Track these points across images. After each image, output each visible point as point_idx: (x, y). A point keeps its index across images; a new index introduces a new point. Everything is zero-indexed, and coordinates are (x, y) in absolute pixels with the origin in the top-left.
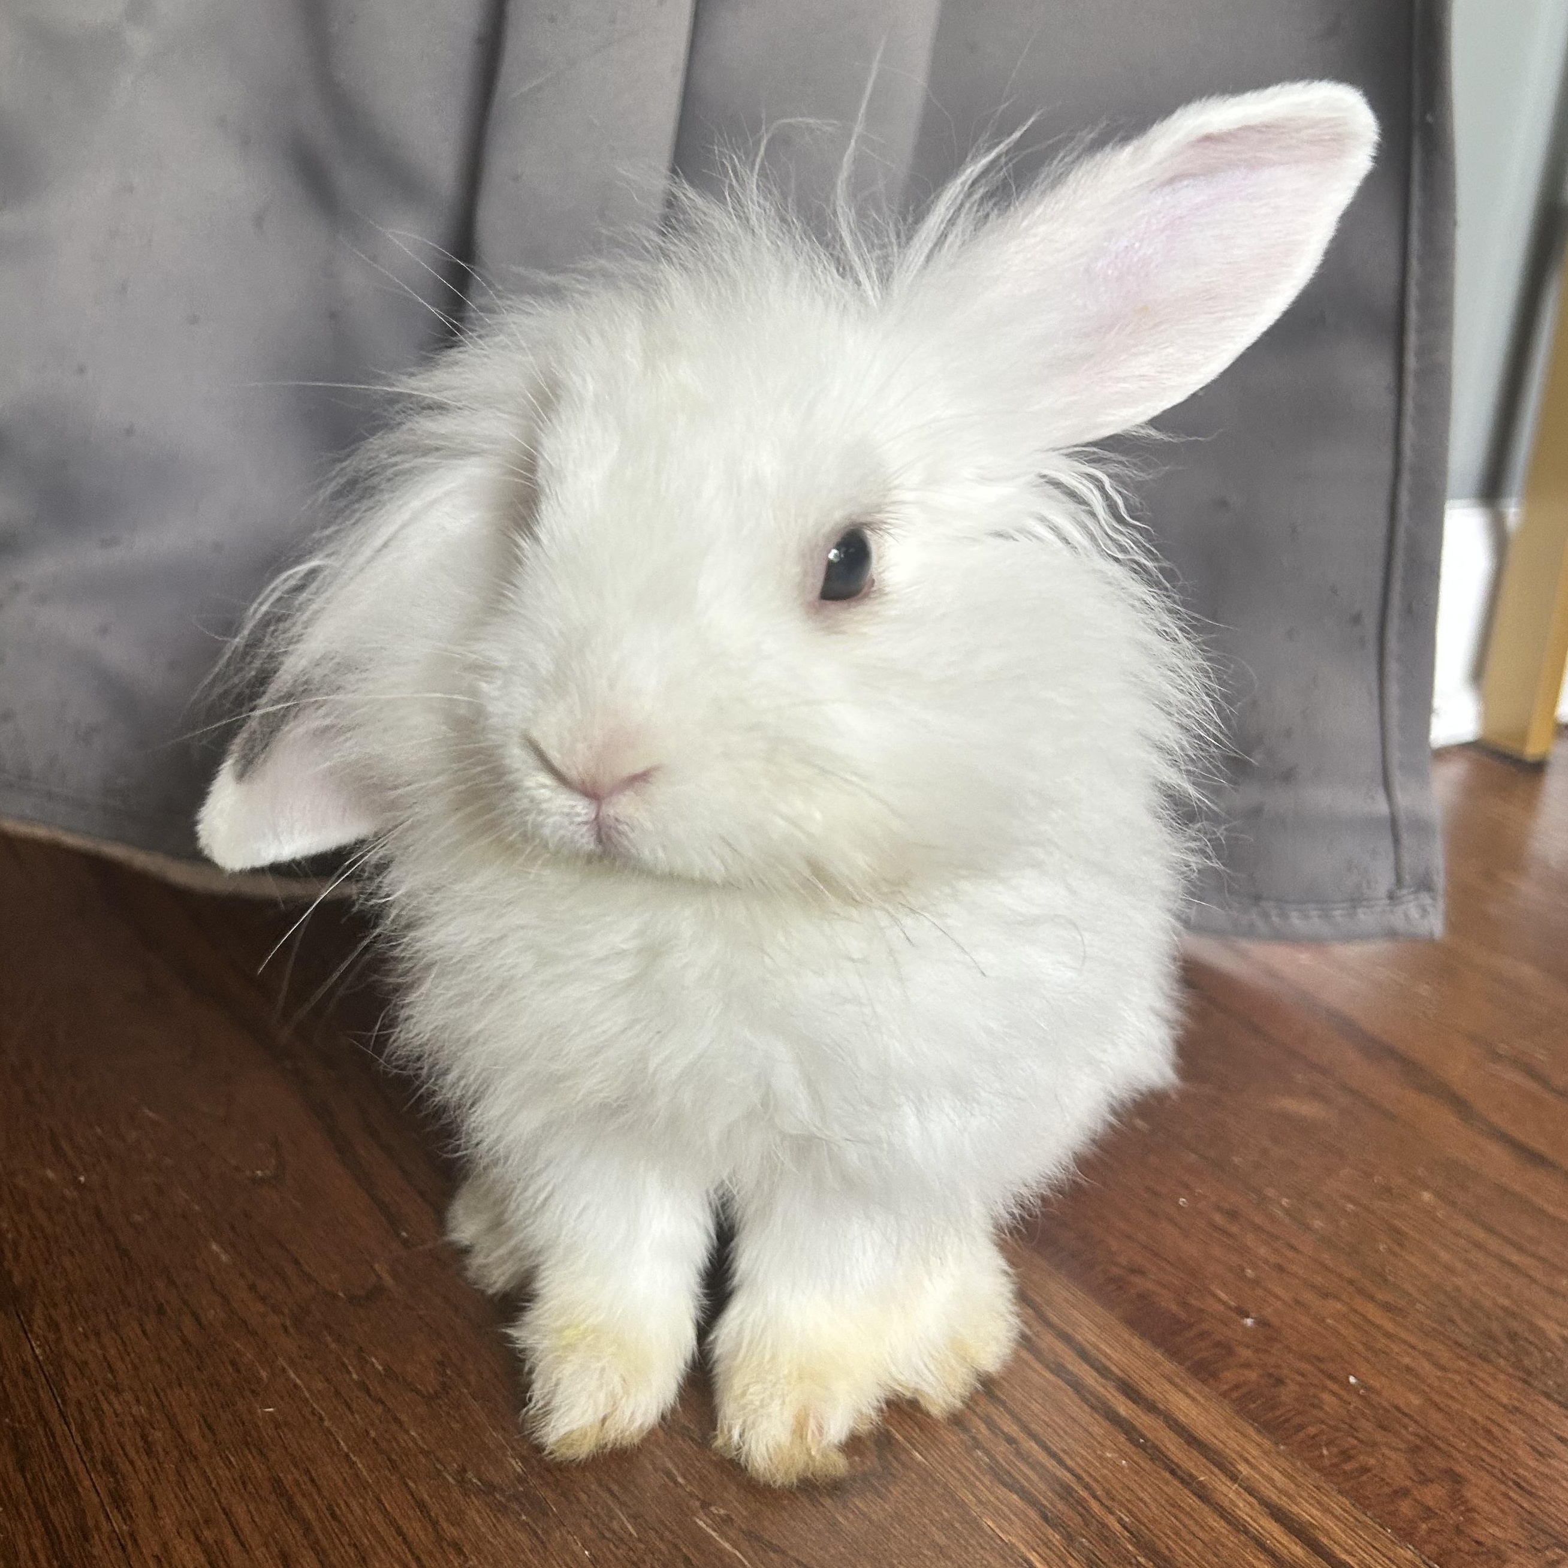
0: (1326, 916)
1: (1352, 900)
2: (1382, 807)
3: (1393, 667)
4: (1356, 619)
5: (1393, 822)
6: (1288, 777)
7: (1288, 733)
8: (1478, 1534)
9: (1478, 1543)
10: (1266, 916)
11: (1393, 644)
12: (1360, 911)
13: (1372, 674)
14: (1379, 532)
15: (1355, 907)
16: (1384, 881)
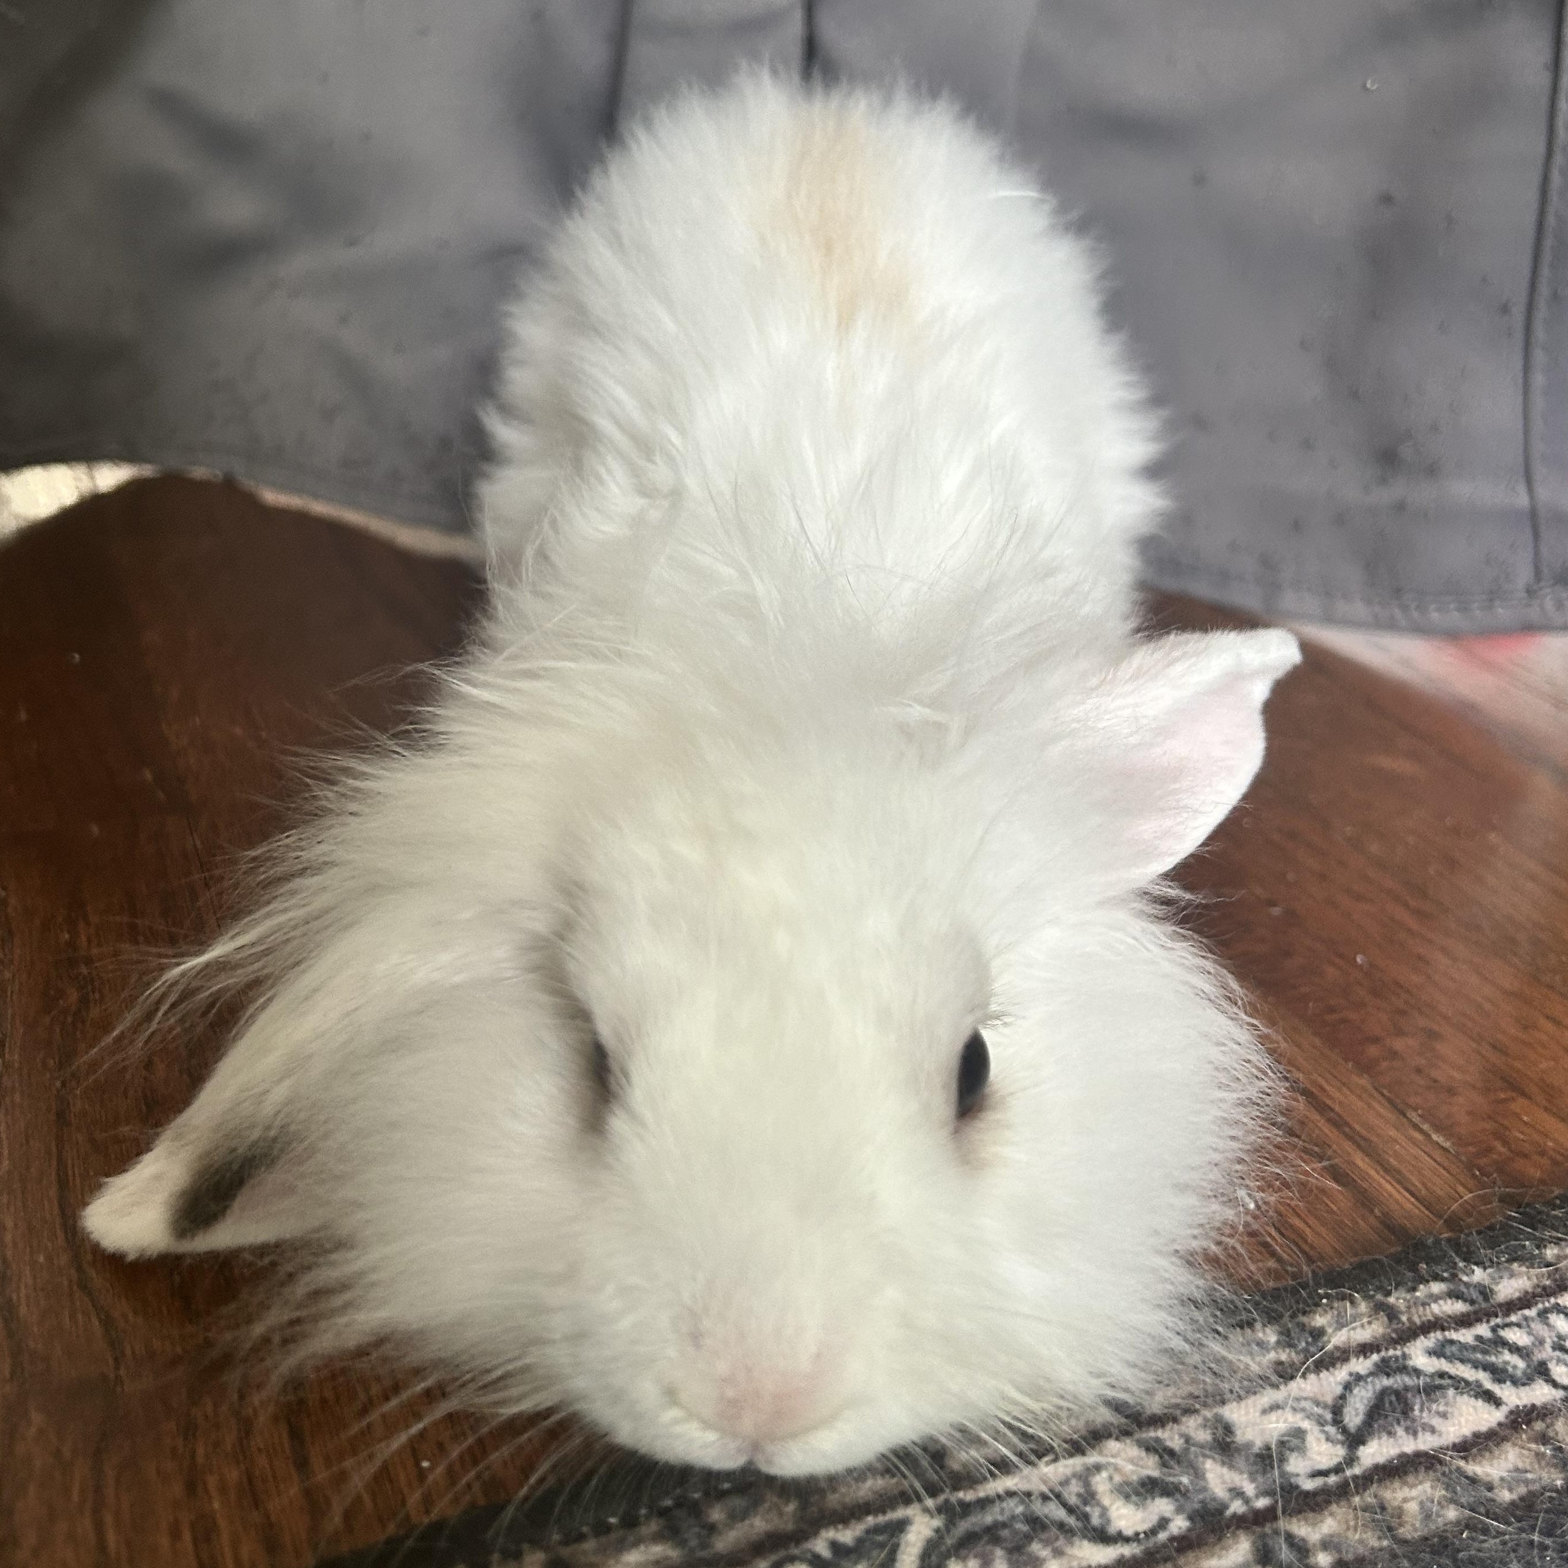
0: (1464, 608)
1: (1491, 592)
2: (1522, 500)
3: (1539, 356)
4: (1505, 309)
5: (1533, 514)
6: (1432, 471)
7: (1435, 428)
8: (1435, 1074)
9: (1436, 1081)
10: (1405, 608)
11: (1540, 333)
12: (1497, 603)
13: (1518, 364)
14: (1529, 219)
15: (1491, 600)
16: (1524, 575)
